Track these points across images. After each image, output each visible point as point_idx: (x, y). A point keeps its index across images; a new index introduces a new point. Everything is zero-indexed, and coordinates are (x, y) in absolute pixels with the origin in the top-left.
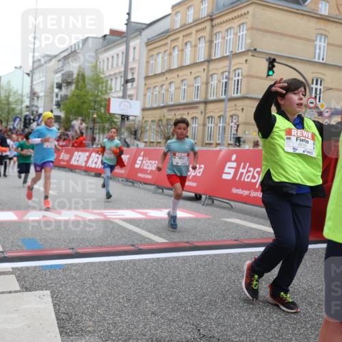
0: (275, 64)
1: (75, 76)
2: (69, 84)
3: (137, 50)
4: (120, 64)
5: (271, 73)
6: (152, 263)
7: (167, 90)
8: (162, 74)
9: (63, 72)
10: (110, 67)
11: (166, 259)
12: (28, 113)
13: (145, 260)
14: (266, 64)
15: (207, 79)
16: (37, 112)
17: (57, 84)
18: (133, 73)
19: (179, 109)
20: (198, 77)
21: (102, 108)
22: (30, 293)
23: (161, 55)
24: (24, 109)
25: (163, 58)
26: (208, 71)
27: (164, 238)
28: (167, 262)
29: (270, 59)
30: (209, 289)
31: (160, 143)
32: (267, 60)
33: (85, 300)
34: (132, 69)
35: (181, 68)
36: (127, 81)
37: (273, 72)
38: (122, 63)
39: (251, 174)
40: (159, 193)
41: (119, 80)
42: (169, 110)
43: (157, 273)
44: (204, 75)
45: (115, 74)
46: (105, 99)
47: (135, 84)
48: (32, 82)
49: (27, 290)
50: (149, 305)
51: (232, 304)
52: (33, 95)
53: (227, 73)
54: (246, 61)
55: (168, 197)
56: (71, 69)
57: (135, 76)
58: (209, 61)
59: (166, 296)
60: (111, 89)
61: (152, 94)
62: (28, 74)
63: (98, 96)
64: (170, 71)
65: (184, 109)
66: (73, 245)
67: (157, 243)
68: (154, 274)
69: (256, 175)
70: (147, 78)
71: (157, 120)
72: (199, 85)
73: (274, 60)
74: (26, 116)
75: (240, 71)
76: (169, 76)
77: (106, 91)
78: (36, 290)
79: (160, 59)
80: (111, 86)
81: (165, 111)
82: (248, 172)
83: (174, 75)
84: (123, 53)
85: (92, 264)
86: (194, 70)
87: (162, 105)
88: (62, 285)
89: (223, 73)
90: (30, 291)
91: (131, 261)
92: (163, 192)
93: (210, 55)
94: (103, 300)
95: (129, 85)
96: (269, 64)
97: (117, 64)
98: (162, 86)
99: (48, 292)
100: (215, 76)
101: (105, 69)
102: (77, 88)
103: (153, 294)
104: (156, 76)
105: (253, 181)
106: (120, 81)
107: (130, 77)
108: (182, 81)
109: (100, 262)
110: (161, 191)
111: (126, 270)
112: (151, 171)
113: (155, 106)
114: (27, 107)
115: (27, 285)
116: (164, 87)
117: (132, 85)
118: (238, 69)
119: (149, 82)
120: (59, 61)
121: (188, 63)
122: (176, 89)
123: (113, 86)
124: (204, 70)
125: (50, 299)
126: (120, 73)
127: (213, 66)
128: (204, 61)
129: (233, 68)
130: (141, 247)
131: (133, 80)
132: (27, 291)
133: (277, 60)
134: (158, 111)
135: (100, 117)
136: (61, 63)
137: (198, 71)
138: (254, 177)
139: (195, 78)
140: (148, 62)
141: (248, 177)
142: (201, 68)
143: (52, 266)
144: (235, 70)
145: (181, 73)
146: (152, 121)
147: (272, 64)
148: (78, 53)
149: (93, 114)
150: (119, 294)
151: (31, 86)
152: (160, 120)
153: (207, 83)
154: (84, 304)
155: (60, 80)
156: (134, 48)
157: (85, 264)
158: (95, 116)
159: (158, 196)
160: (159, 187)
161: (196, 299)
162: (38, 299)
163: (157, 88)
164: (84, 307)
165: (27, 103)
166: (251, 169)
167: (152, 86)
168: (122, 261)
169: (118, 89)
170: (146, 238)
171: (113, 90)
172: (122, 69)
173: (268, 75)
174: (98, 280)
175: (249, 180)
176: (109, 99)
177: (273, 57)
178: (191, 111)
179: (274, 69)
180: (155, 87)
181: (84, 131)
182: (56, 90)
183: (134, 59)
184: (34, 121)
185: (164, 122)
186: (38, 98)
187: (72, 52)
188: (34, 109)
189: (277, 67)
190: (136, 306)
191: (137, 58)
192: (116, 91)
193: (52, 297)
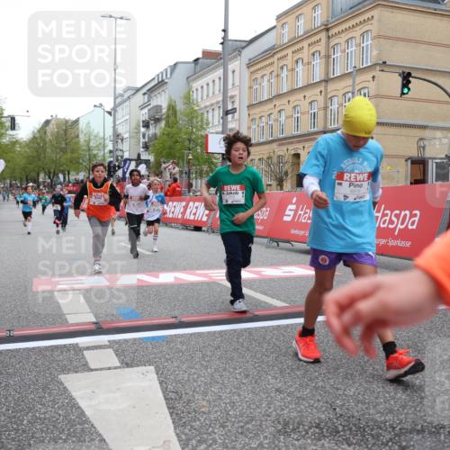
0: (411, 79)
1: (164, 111)
2: (157, 120)
3: (237, 73)
4: (217, 92)
5: (406, 91)
6: (271, 332)
7: (276, 120)
8: (270, 100)
9: (149, 107)
10: (205, 97)
11: (288, 325)
12: (112, 159)
13: (262, 328)
14: (398, 80)
15: (326, 104)
16: (122, 157)
17: (143, 122)
18: (233, 102)
19: (292, 143)
20: (314, 101)
21: (198, 147)
22: (131, 369)
23: (266, 78)
24: (107, 155)
25: (269, 81)
26: (326, 94)
27: (284, 301)
28: (289, 330)
29: (403, 73)
30: (344, 361)
31: (270, 185)
32: (400, 75)
33: (196, 376)
34: (232, 97)
35: (292, 92)
36: (227, 113)
37: (409, 89)
38: (220, 90)
39: (388, 218)
40: (273, 247)
41: (216, 112)
42: (280, 145)
43: (278, 343)
44: (321, 99)
45: (212, 105)
46: (202, 136)
47: (236, 115)
48: (114, 122)
49: (128, 365)
50: (272, 381)
51: (373, 378)
52: (117, 137)
53: (350, 94)
54: (374, 77)
55: (284, 252)
56: (159, 104)
57: (236, 106)
58: (326, 81)
59: (292, 370)
60: (208, 124)
61: (258, 126)
62: (110, 113)
63: (192, 132)
64: (279, 96)
65: (299, 142)
66: (176, 313)
67: (276, 308)
68: (274, 344)
69: (395, 219)
70: (250, 106)
71: (265, 157)
72: (316, 111)
73: (409, 74)
74: (110, 162)
75: (366, 91)
76: (277, 103)
77: (201, 126)
78: (138, 366)
79: (265, 83)
80: (207, 120)
81: (274, 146)
82: (384, 215)
83: (284, 101)
84: (220, 78)
85: (200, 334)
86: (308, 93)
87: (271, 139)
88: (167, 360)
89: (344, 95)
90: (132, 366)
91: (246, 330)
92: (278, 245)
93: (327, 74)
94: (217, 376)
95: (230, 116)
96: (403, 80)
97: (213, 93)
98: (269, 115)
99: (152, 368)
100: (335, 99)
101: (199, 100)
102: (167, 124)
103: (276, 369)
104: (261, 103)
105: (391, 226)
106: (218, 113)
107: (230, 107)
108: (294, 107)
109: (209, 333)
110: (276, 244)
111: (241, 340)
112: (263, 220)
113: (262, 140)
114: (111, 152)
115: (127, 360)
116: (272, 116)
117: (233, 117)
118: (364, 88)
119: (253, 111)
120: (144, 94)
121: (300, 85)
122: (287, 118)
123: (210, 119)
124: (321, 92)
125: (155, 376)
126: (218, 103)
127: (331, 87)
128: (321, 82)
129: (357, 88)
130: (256, 313)
131: (233, 111)
132: (128, 367)
133: (413, 75)
134: (266, 147)
135: (196, 158)
136: (146, 96)
137: (312, 94)
138: (391, 222)
139: (311, 103)
140: (251, 88)
141: (384, 223)
142: (317, 91)
143: (153, 338)
144: (360, 90)
145: (292, 98)
146: (260, 159)
147: (406, 79)
148: (166, 83)
149: (188, 156)
150: (236, 369)
151: (114, 127)
152: (269, 158)
153: (325, 108)
154: (195, 381)
155: (146, 117)
156: (233, 72)
157: (191, 335)
158: (190, 157)
159: (273, 251)
160: (272, 240)
161: (328, 373)
162: (142, 376)
163: (263, 119)
164: (195, 384)
165: (110, 147)
166: (388, 212)
167: (257, 117)
168: (235, 331)
169: (216, 123)
170: (262, 302)
171: (211, 125)
172: (221, 98)
173: (403, 94)
174: (209, 353)
175: (386, 225)
176: (207, 136)
177: (407, 71)
178: (307, 145)
179: (410, 86)
180: (260, 118)
181: (177, 176)
182: (143, 130)
183: (233, 84)
184: (119, 168)
185: (275, 160)
186: (122, 140)
187: (159, 83)
188: (119, 153)
189: (414, 83)
190: (256, 382)
191: (237, 83)
192: (214, 126)
193: (157, 374)
